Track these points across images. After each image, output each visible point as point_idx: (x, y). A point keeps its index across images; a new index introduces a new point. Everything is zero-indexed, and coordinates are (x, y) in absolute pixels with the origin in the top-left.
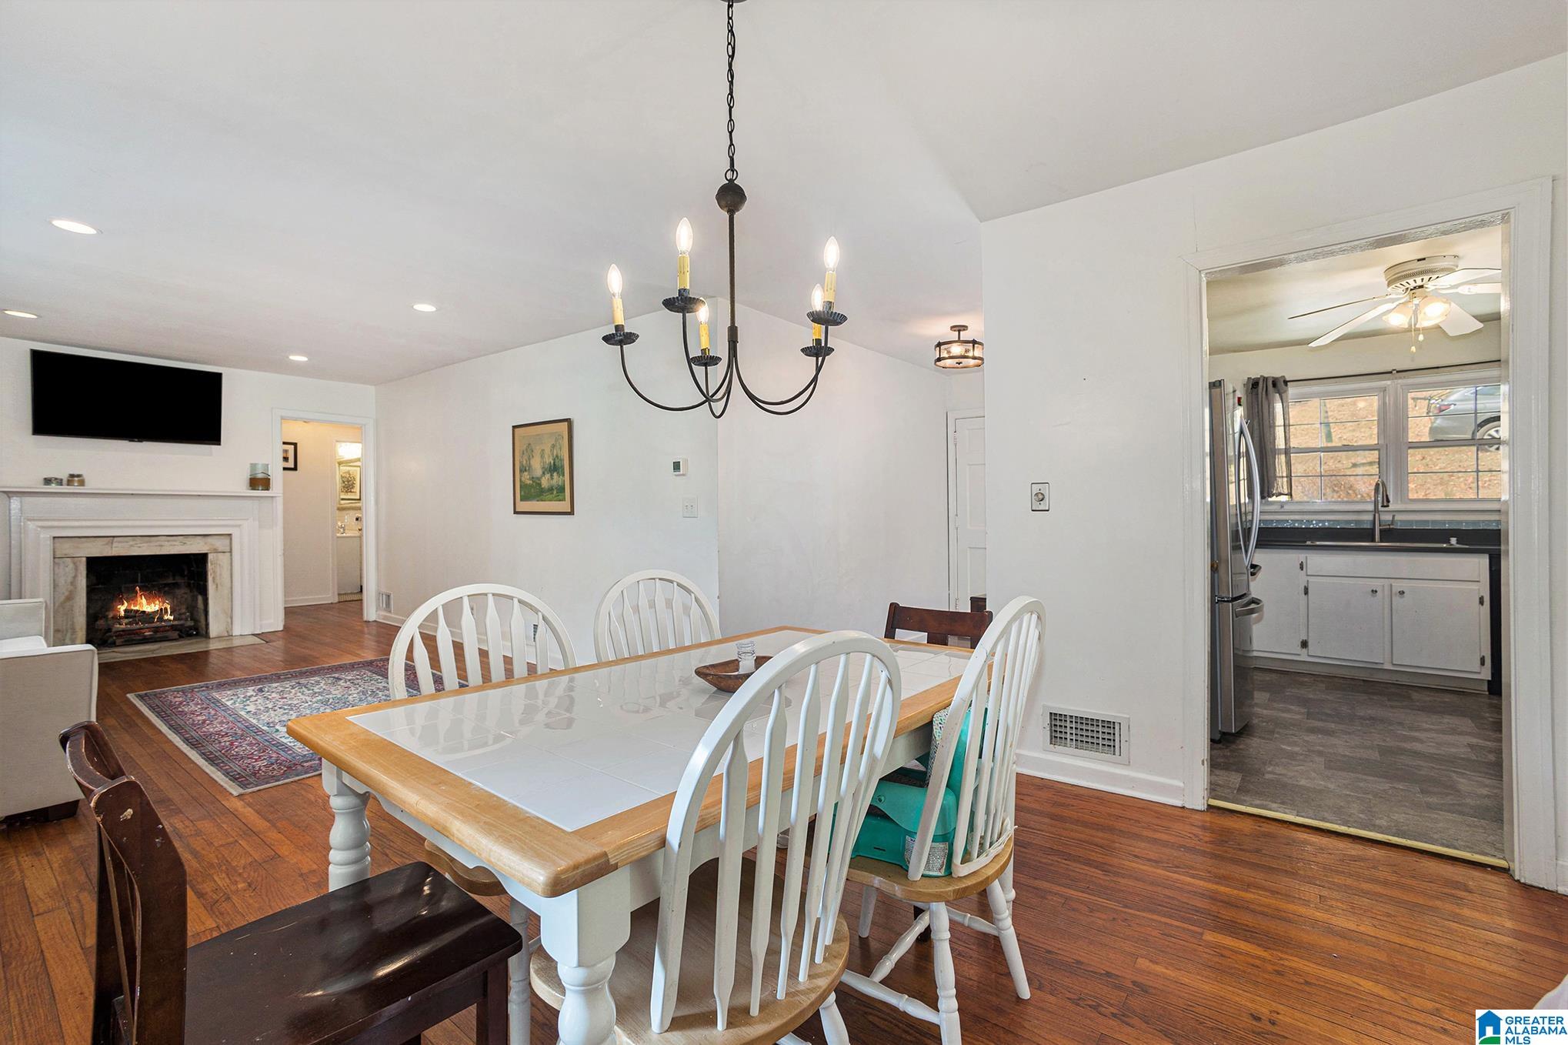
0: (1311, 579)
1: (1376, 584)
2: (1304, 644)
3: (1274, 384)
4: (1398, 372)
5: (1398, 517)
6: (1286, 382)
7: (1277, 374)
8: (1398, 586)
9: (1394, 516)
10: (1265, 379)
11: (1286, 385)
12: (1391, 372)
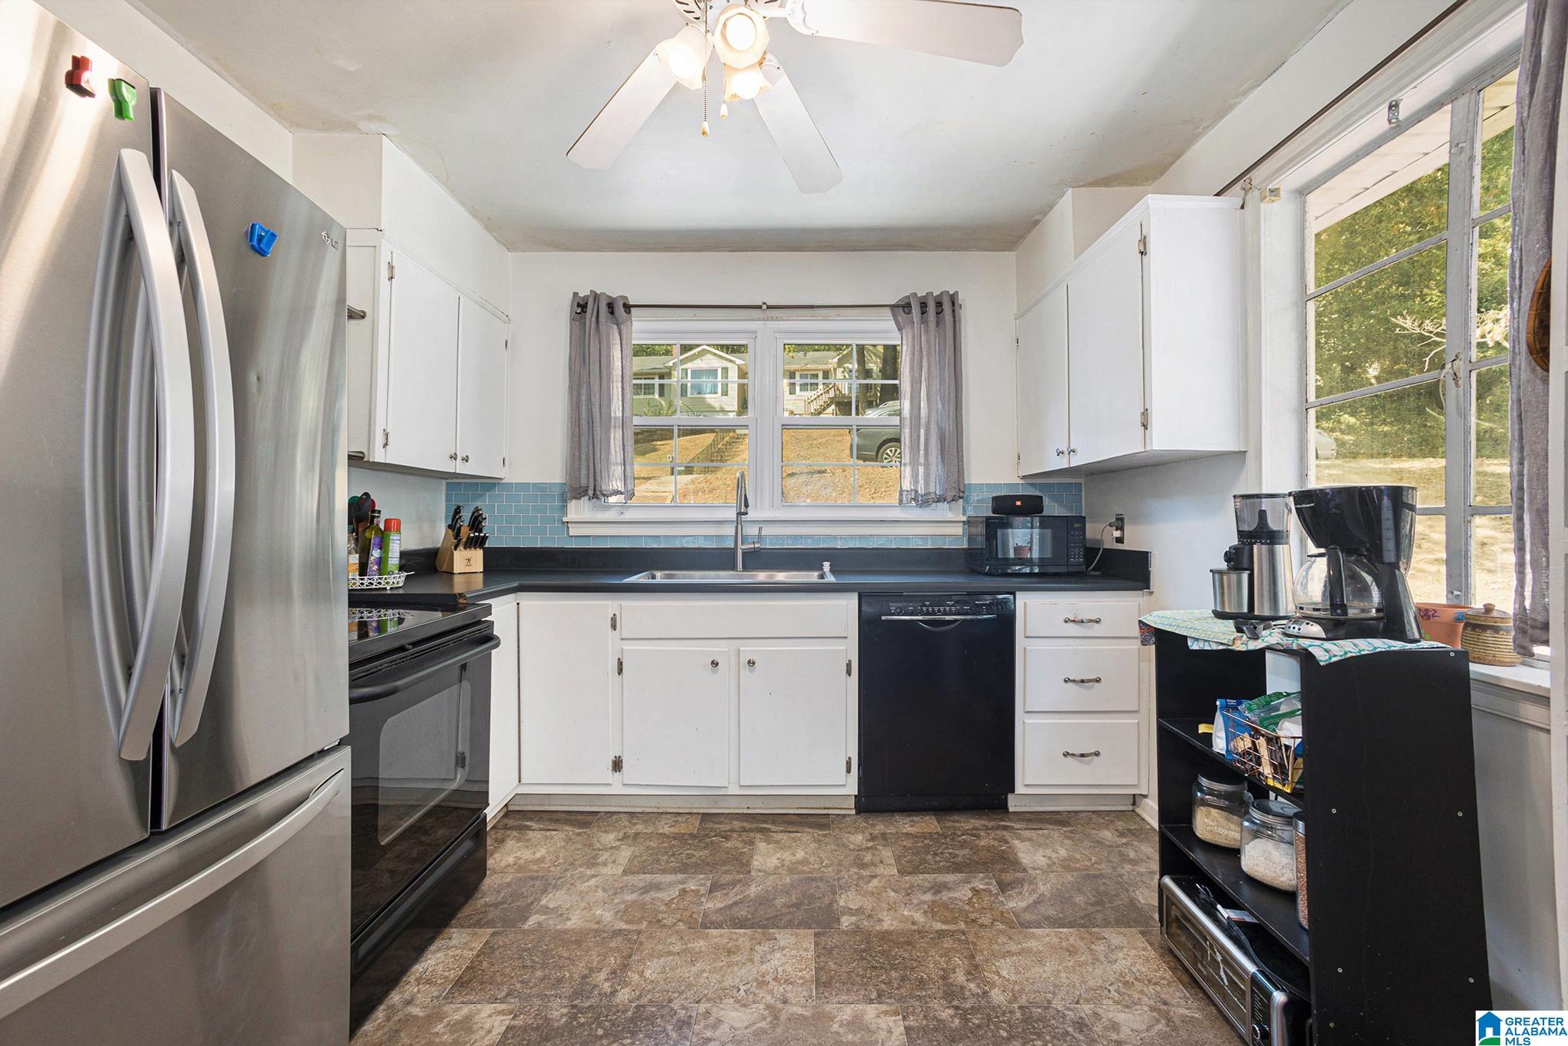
0: (627, 646)
1: (717, 650)
2: (617, 765)
3: (611, 306)
4: (769, 307)
5: (767, 531)
6: (627, 307)
7: (614, 293)
8: (749, 650)
9: (760, 529)
10: (596, 296)
11: (629, 312)
12: (760, 307)
